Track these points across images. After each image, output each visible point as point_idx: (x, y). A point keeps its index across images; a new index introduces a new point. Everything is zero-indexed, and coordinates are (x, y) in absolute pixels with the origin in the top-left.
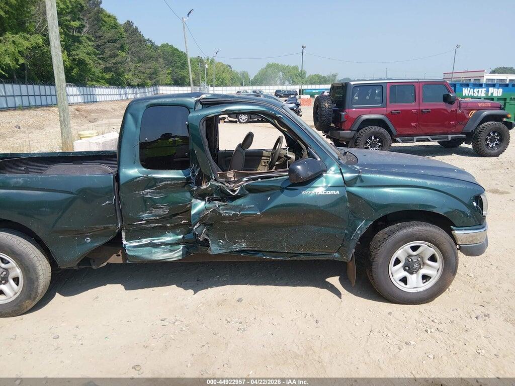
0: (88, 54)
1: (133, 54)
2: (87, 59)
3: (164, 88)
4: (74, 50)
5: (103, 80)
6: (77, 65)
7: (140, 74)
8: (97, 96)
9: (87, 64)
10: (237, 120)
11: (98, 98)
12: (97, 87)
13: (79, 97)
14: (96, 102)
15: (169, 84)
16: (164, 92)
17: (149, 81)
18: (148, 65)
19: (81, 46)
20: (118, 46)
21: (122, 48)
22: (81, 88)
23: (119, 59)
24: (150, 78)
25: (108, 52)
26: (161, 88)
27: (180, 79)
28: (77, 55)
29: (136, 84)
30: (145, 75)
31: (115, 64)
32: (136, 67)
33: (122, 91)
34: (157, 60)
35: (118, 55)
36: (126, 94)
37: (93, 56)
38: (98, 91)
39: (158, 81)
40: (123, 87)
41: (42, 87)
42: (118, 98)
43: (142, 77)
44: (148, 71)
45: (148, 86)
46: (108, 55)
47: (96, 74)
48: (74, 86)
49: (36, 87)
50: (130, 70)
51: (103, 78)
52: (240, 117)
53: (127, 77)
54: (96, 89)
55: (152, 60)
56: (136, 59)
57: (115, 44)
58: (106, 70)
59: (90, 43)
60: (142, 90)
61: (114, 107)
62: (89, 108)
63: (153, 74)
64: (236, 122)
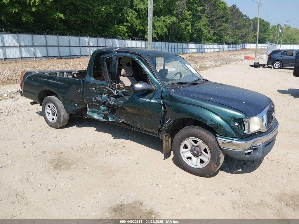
0: (204, 25)
1: (233, 24)
2: (203, 28)
3: (250, 45)
4: (196, 23)
5: (211, 40)
6: (197, 32)
7: (235, 36)
8: (205, 49)
9: (202, 31)
10: (272, 66)
11: (206, 50)
12: (206, 44)
13: (195, 49)
14: (204, 52)
15: (254, 42)
16: (249, 47)
17: (240, 40)
18: (241, 31)
19: (201, 21)
20: (224, 20)
21: (226, 21)
22: (197, 45)
23: (222, 28)
24: (241, 39)
25: (217, 24)
26: (247, 44)
27: (262, 39)
28: (198, 26)
29: (231, 42)
30: (238, 37)
31: (219, 30)
32: (233, 33)
33: (221, 46)
34: (248, 28)
35: (223, 25)
36: (223, 48)
37: (206, 26)
38: (206, 46)
39: (246, 41)
40: (222, 44)
41: (176, 44)
42: (218, 50)
43: (236, 38)
44: (240, 34)
45: (239, 43)
46: (217, 26)
47: (208, 37)
48: (193, 43)
49: (173, 44)
50: (228, 34)
51: (211, 39)
52: (275, 65)
53: (226, 38)
54: (205, 45)
55: (245, 28)
56: (234, 28)
57: (222, 19)
58: (214, 34)
59: (206, 19)
60: (234, 46)
61: (212, 56)
62: (197, 56)
63: (244, 36)
64: (271, 68)
